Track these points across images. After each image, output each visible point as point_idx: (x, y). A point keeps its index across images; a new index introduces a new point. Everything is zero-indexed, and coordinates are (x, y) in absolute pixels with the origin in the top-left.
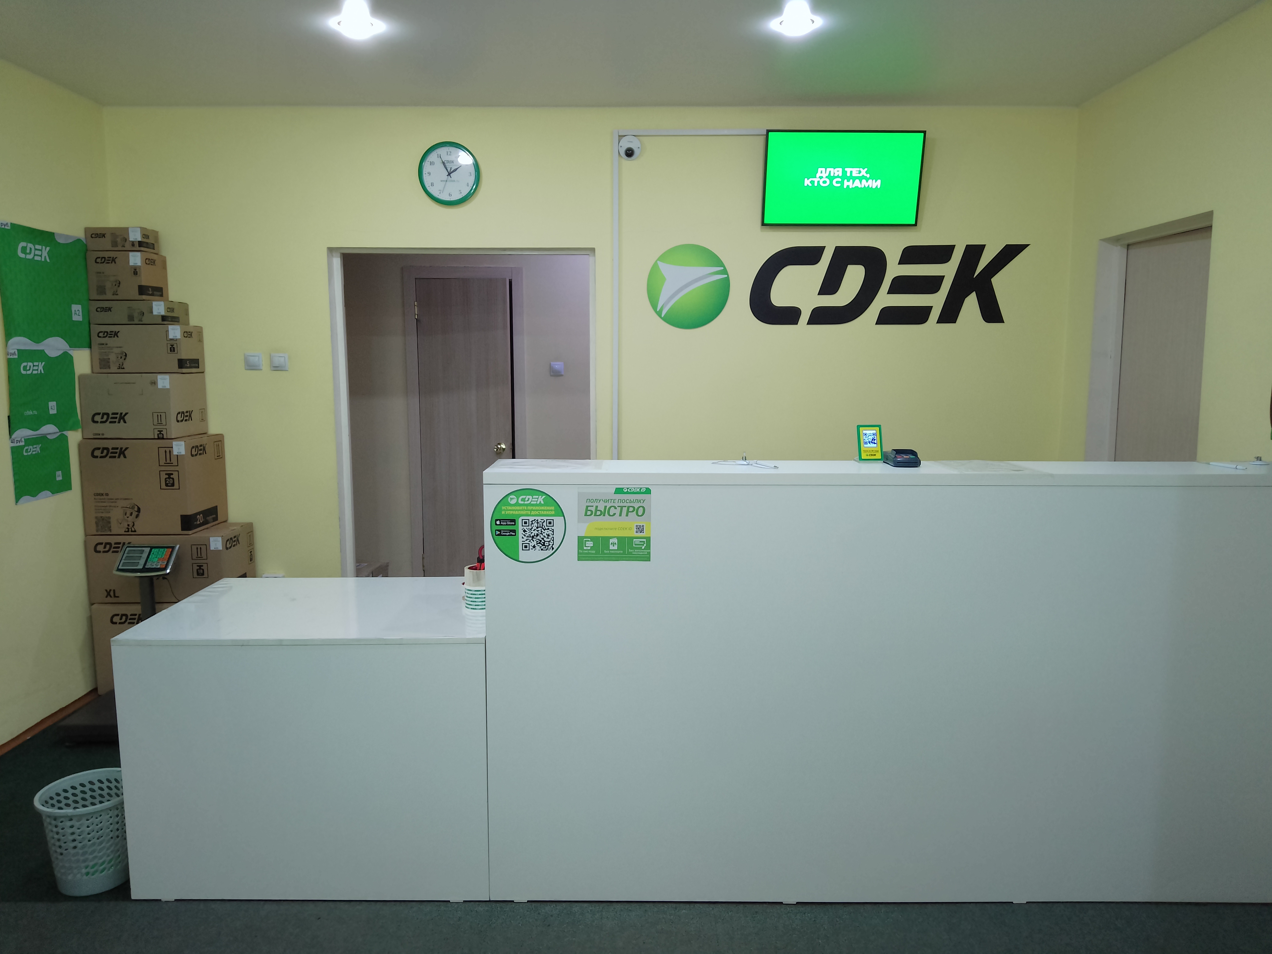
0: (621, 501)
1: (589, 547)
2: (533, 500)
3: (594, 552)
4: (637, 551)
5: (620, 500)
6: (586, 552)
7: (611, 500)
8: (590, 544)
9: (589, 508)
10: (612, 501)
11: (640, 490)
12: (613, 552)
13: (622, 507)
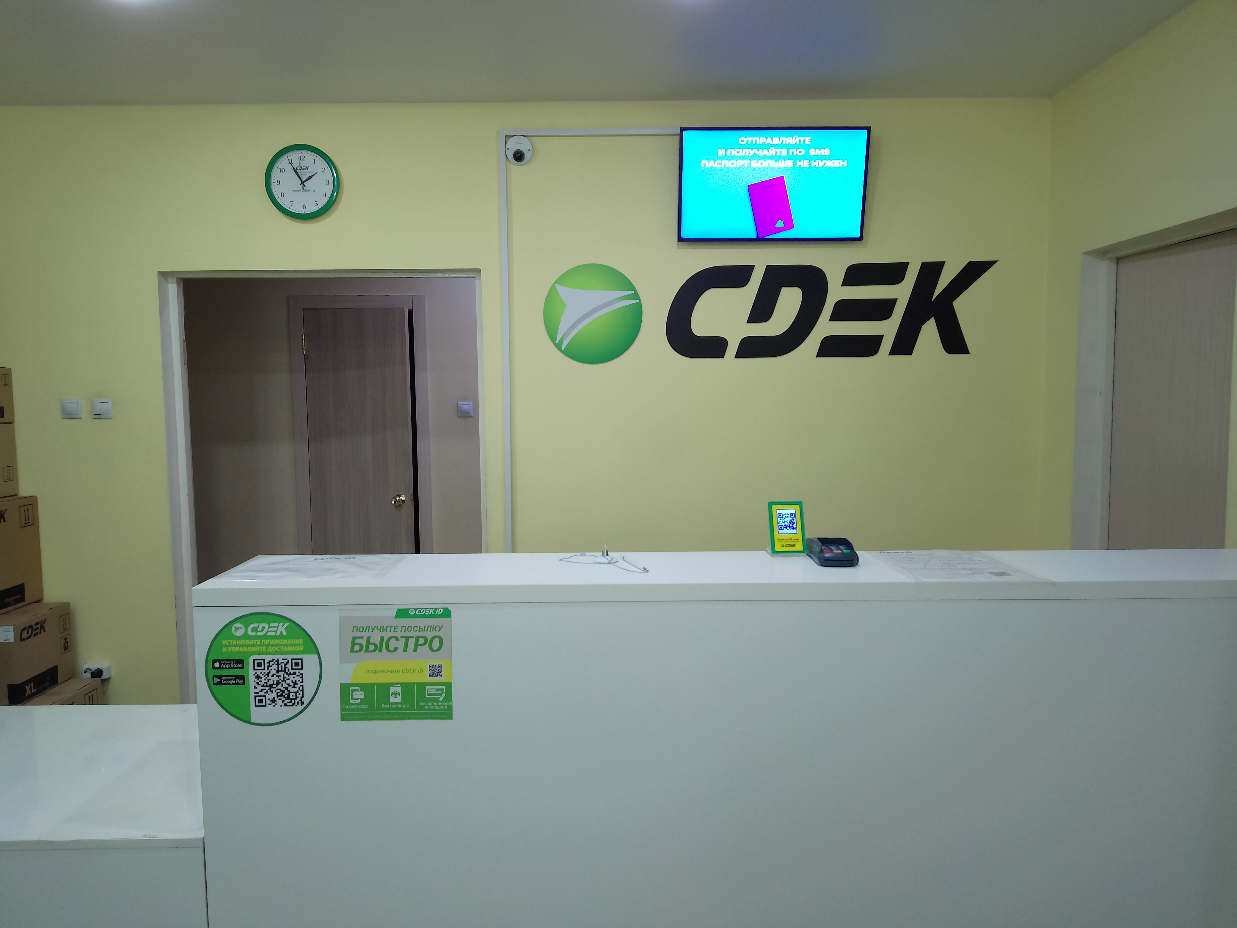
0: (406, 628)
1: (358, 699)
2: (270, 629)
3: (366, 707)
4: (432, 704)
5: (404, 628)
6: (354, 707)
7: (391, 627)
8: (359, 695)
9: (357, 641)
10: (393, 629)
11: (435, 612)
12: (394, 706)
13: (407, 638)
